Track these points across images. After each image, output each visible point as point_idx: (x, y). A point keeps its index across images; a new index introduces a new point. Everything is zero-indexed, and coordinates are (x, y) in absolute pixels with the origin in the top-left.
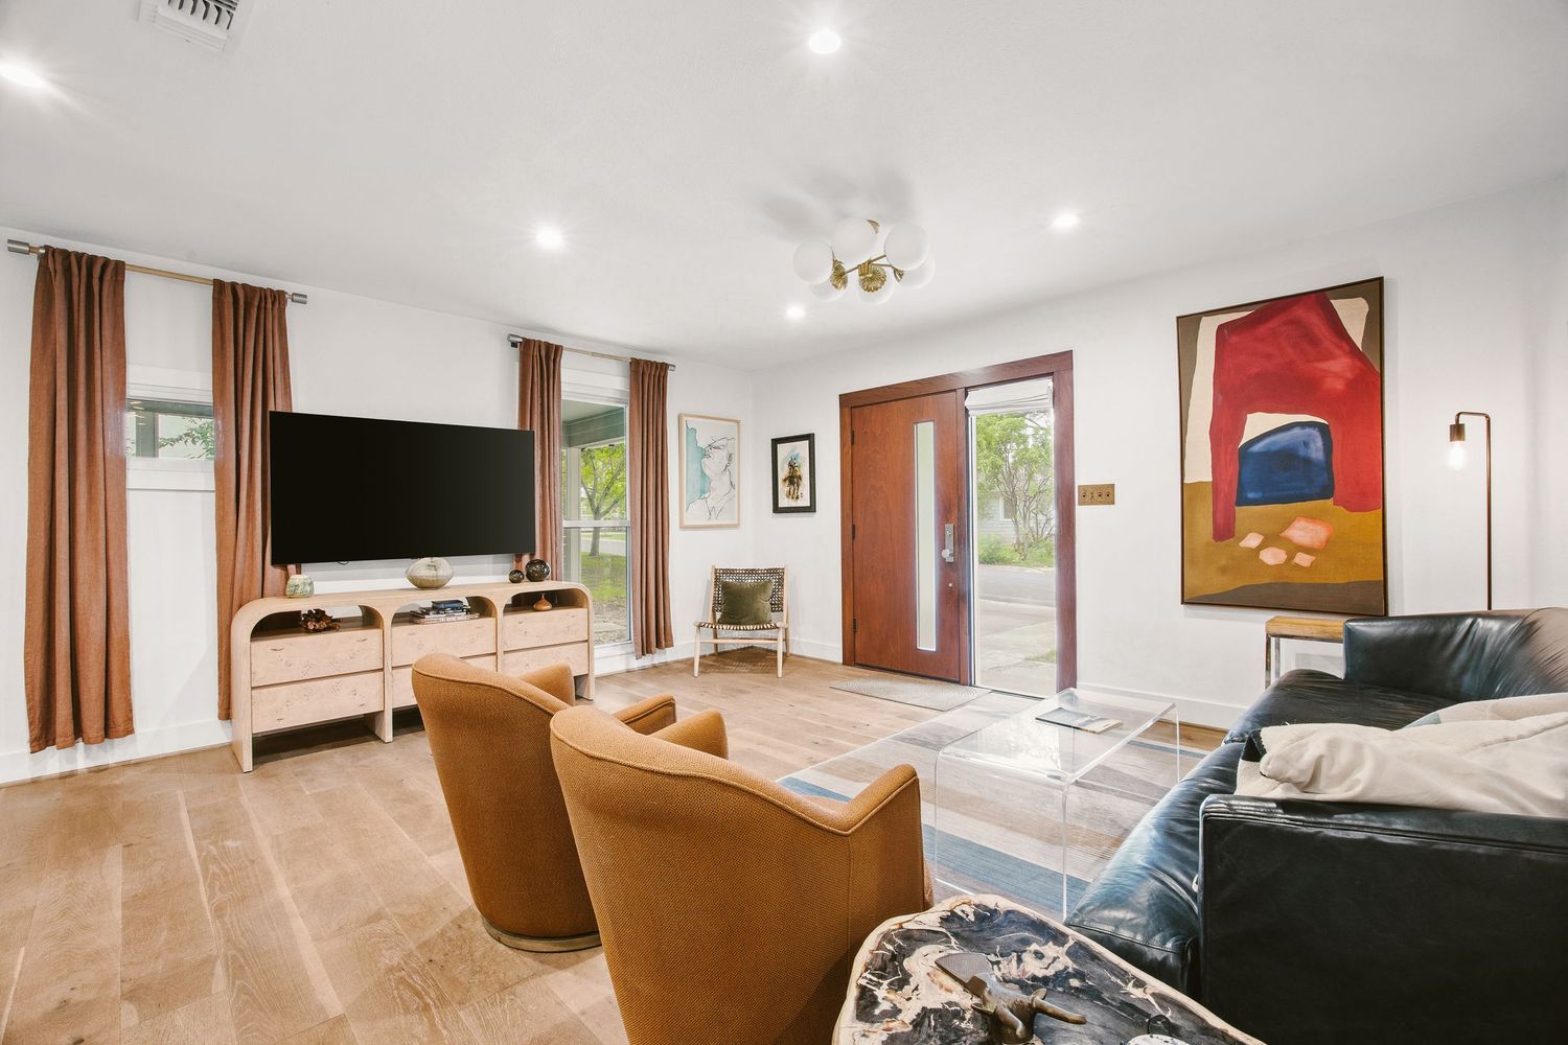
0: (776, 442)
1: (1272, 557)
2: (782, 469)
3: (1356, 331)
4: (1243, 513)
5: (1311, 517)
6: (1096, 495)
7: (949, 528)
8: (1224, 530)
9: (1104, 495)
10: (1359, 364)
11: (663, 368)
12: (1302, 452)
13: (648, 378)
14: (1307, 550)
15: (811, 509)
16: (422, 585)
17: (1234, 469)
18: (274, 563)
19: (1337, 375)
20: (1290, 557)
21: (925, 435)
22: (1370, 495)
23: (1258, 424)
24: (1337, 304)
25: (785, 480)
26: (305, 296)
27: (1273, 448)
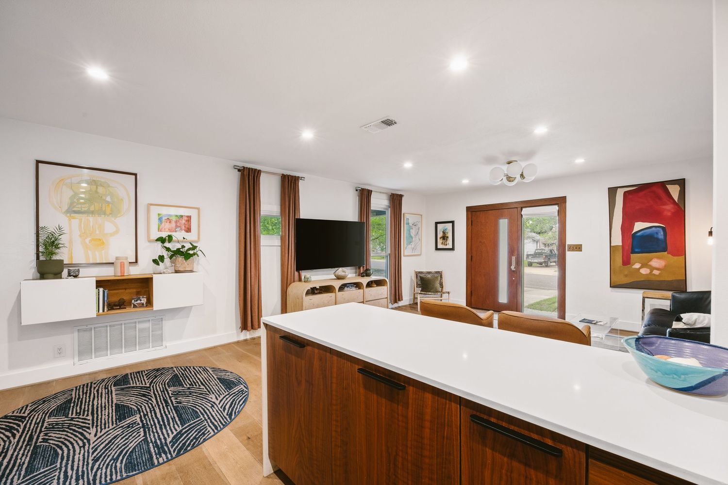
0: (437, 223)
1: (645, 271)
2: (439, 233)
3: (676, 197)
4: (633, 256)
5: (658, 258)
6: (574, 248)
7: (514, 258)
8: (626, 262)
9: (578, 248)
10: (676, 207)
11: (401, 196)
12: (656, 236)
13: (396, 200)
14: (658, 269)
15: (453, 249)
16: (339, 278)
17: (630, 241)
18: (296, 270)
19: (669, 211)
20: (651, 271)
21: (504, 224)
22: (680, 250)
23: (639, 226)
24: (669, 187)
25: (441, 238)
26: (304, 178)
27: (645, 234)
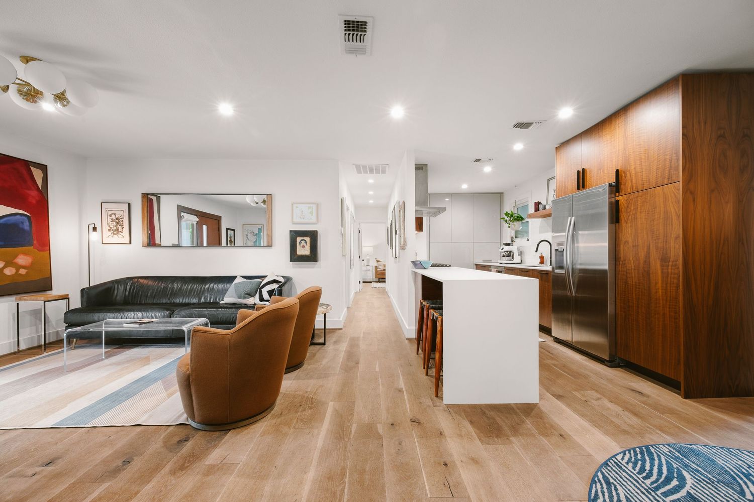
1: (9, 271)
3: (39, 183)
5: (25, 254)
10: (40, 195)
12: (21, 226)
14: (24, 267)
19: (33, 197)
20: (17, 270)
22: (44, 244)
24: (32, 168)
